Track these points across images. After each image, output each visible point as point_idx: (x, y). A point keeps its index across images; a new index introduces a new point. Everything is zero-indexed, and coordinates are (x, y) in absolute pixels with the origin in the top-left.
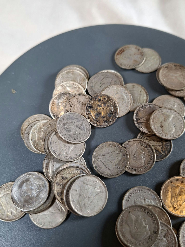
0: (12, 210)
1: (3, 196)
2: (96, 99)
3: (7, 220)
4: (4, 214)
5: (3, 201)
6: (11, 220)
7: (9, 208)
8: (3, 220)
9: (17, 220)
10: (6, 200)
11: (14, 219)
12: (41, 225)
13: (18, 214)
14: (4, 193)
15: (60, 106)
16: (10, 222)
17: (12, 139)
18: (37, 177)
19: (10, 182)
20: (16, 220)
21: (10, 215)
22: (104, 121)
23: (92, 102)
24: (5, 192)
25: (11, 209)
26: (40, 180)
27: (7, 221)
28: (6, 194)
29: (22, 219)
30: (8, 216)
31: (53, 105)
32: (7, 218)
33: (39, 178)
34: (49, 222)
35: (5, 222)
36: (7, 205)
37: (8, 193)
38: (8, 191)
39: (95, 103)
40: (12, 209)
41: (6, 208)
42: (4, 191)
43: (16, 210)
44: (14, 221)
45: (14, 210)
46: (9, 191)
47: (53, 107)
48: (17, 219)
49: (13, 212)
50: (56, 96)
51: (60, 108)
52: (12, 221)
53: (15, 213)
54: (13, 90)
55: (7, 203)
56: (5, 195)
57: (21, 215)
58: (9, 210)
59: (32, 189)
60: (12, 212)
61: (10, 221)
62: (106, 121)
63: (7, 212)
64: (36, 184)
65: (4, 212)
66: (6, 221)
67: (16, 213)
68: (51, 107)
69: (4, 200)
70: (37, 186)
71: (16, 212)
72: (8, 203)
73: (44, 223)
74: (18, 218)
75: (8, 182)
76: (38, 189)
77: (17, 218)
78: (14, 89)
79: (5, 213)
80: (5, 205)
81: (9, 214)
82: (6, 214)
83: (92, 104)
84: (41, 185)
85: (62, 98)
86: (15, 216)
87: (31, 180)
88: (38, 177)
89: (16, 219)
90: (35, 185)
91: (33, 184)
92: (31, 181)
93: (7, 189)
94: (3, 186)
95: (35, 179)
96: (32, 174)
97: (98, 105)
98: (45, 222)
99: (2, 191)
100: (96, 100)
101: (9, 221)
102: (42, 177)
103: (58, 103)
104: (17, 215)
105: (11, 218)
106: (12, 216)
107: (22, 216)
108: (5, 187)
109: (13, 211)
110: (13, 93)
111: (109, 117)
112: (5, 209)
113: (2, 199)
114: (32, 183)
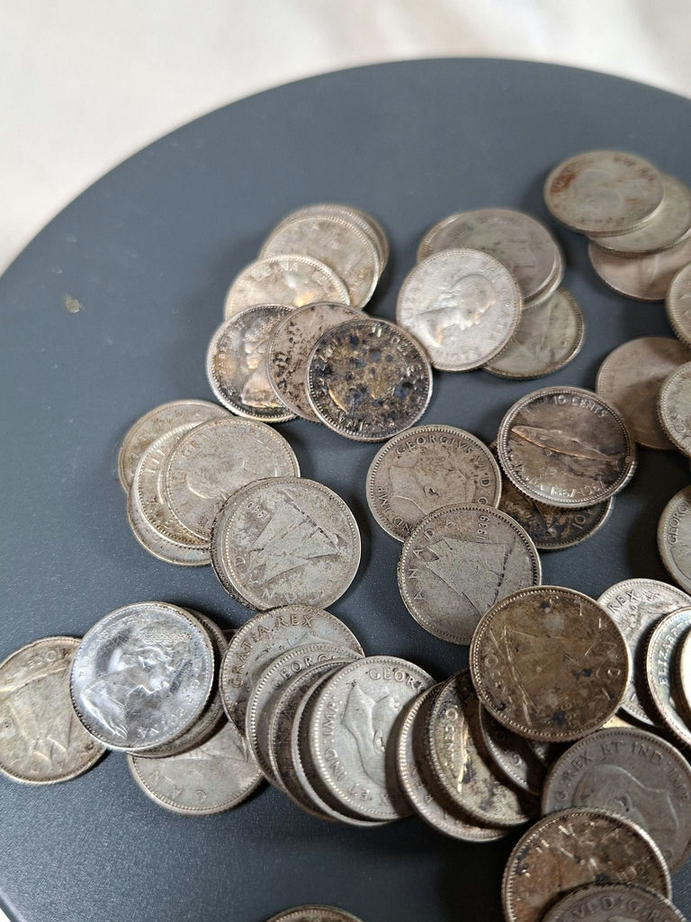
0: (53, 741)
1: (22, 690)
2: (339, 340)
3: (35, 780)
4: (21, 754)
5: (21, 707)
6: (49, 780)
7: (40, 734)
8: (20, 777)
9: (71, 780)
10: (33, 705)
11: (60, 776)
12: (170, 798)
13: (74, 758)
14: (24, 678)
15: (247, 354)
16: (42, 786)
17: (63, 481)
18: (155, 621)
19: (48, 639)
20: (68, 778)
21: (47, 759)
22: (383, 415)
23: (329, 352)
24: (28, 673)
25: (48, 738)
26: (172, 627)
27: (33, 782)
28: (34, 681)
29: (89, 775)
30: (36, 764)
31: (220, 352)
32: (32, 771)
33: (167, 624)
34: (201, 791)
35: (25, 787)
36: (34, 722)
37: (40, 676)
38: (39, 669)
39: (340, 353)
40: (53, 738)
41: (32, 733)
42: (25, 669)
43: (69, 742)
44: (61, 783)
45: (61, 743)
46: (44, 672)
47: (222, 356)
48: (72, 776)
49: (57, 749)
50: (234, 319)
51: (249, 363)
52: (50, 782)
53: (63, 754)
54: (68, 301)
55: (37, 716)
56: (30, 686)
57: (86, 759)
58: (41, 741)
59: (149, 669)
60: (52, 750)
61: (45, 783)
62: (392, 416)
63: (36, 747)
64: (158, 645)
65: (23, 747)
66: (28, 782)
67: (69, 754)
68: (215, 357)
69: (25, 703)
70: (167, 654)
71: (67, 749)
72: (40, 714)
73: (179, 792)
74: (73, 771)
75: (41, 638)
76: (172, 663)
77: (70, 769)
78: (73, 298)
79: (26, 750)
80: (28, 720)
81: (43, 756)
82: (31, 757)
83: (329, 358)
84: (178, 644)
85: (258, 326)
86: (61, 763)
87: (137, 633)
88: (162, 619)
89: (67, 774)
90: (158, 650)
91: (149, 648)
92: (137, 640)
93: (36, 663)
94: (24, 653)
95: (150, 628)
96: (137, 613)
97: (352, 361)
98: (183, 790)
99: (18, 671)
100: (341, 344)
101: (42, 780)
102: (175, 615)
103: (242, 346)
104: (71, 760)
105: (49, 771)
106: (53, 765)
107: (90, 764)
108: (31, 655)
109: (57, 744)
110: (72, 311)
111: (401, 398)
112: (26, 739)
113: (16, 698)
114: (141, 647)
